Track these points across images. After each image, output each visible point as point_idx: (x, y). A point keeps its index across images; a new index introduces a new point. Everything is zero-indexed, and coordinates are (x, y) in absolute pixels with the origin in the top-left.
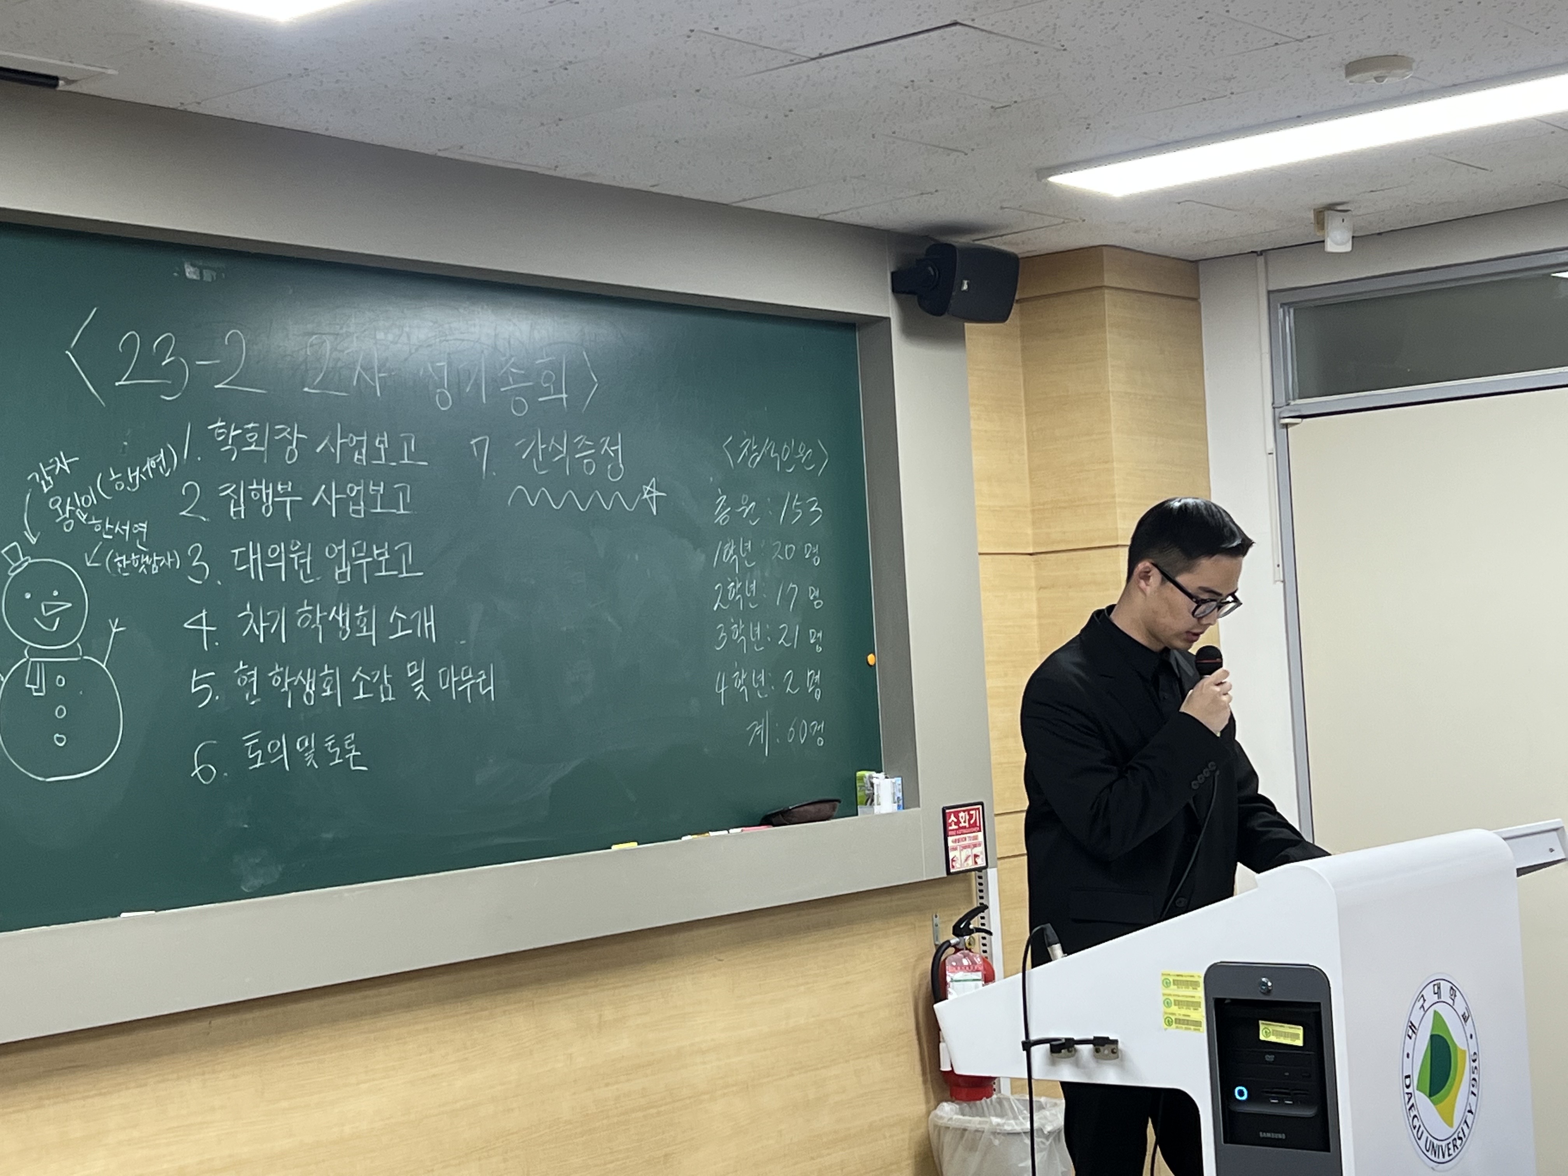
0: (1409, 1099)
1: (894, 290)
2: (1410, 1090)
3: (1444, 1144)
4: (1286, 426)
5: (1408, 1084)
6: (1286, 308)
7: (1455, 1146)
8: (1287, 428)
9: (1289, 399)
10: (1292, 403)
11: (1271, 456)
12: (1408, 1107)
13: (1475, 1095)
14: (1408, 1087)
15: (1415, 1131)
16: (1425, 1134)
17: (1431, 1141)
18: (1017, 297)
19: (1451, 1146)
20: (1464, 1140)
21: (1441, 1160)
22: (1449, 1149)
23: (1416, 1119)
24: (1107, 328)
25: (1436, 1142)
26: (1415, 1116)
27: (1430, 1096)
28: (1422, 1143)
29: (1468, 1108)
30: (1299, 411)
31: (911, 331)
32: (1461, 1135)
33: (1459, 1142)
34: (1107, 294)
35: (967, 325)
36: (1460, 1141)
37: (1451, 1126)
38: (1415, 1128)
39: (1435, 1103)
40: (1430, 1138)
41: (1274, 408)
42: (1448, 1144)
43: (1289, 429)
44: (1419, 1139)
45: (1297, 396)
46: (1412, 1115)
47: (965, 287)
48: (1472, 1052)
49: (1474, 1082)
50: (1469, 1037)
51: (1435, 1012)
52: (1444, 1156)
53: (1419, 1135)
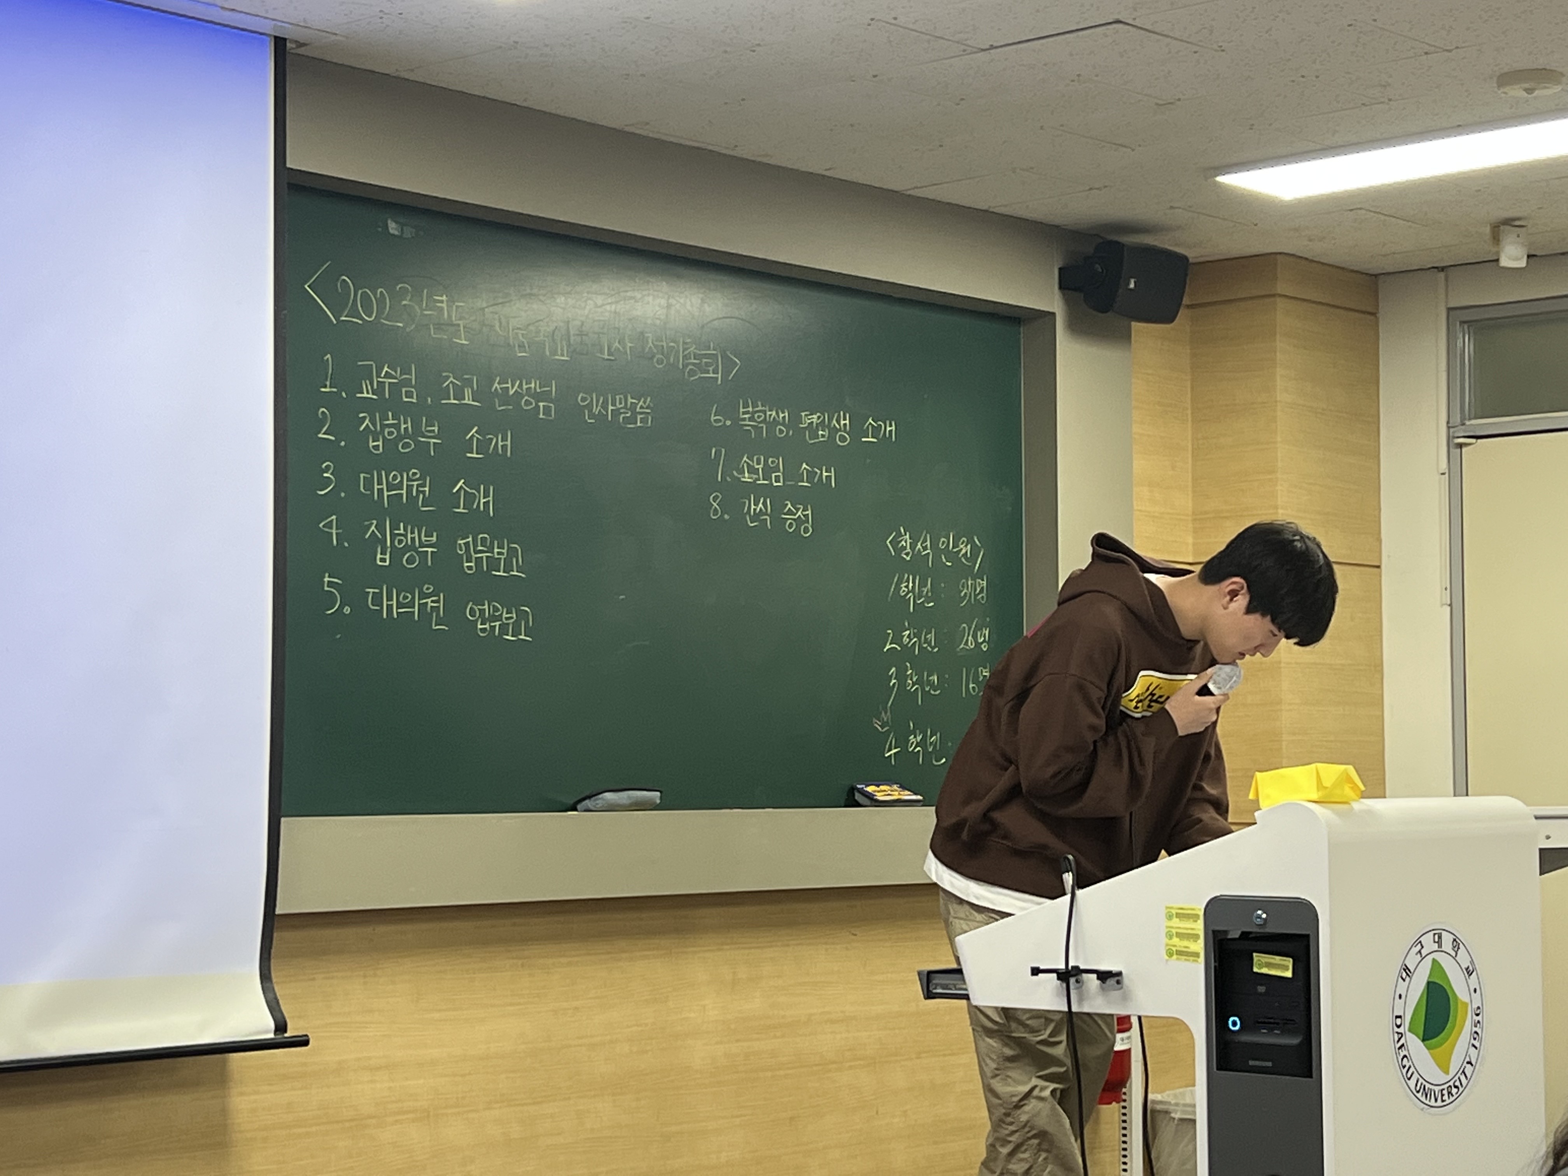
0: (1400, 1039)
1: (1062, 285)
2: (1401, 1030)
3: (1437, 1089)
4: (1461, 446)
5: (1399, 1024)
6: (1466, 326)
7: (1450, 1093)
8: (1461, 448)
9: (1465, 419)
10: (1468, 423)
11: (1443, 476)
12: (1398, 1046)
13: (1476, 1048)
14: (1398, 1027)
15: (1404, 1071)
16: (1416, 1076)
17: (1422, 1084)
18: (1186, 301)
19: (1445, 1092)
20: (1461, 1089)
21: (1433, 1103)
22: (1443, 1095)
23: (1405, 1059)
24: (1278, 337)
25: (1427, 1086)
26: (1405, 1056)
27: (1423, 1040)
28: (1412, 1083)
29: (1468, 1059)
30: (1474, 432)
31: (1076, 328)
32: (1458, 1083)
33: (1454, 1091)
34: (1281, 303)
35: (1135, 326)
36: (1456, 1090)
37: (1447, 1072)
38: (1404, 1067)
39: (1428, 1048)
40: (1421, 1080)
41: (1449, 428)
42: (1442, 1090)
43: (1464, 450)
44: (1409, 1079)
45: (1472, 416)
46: (1402, 1054)
47: (1132, 286)
48: (1475, 1006)
49: (1475, 1036)
50: (1472, 991)
51: (1434, 960)
52: (1436, 1100)
53: (1409, 1076)
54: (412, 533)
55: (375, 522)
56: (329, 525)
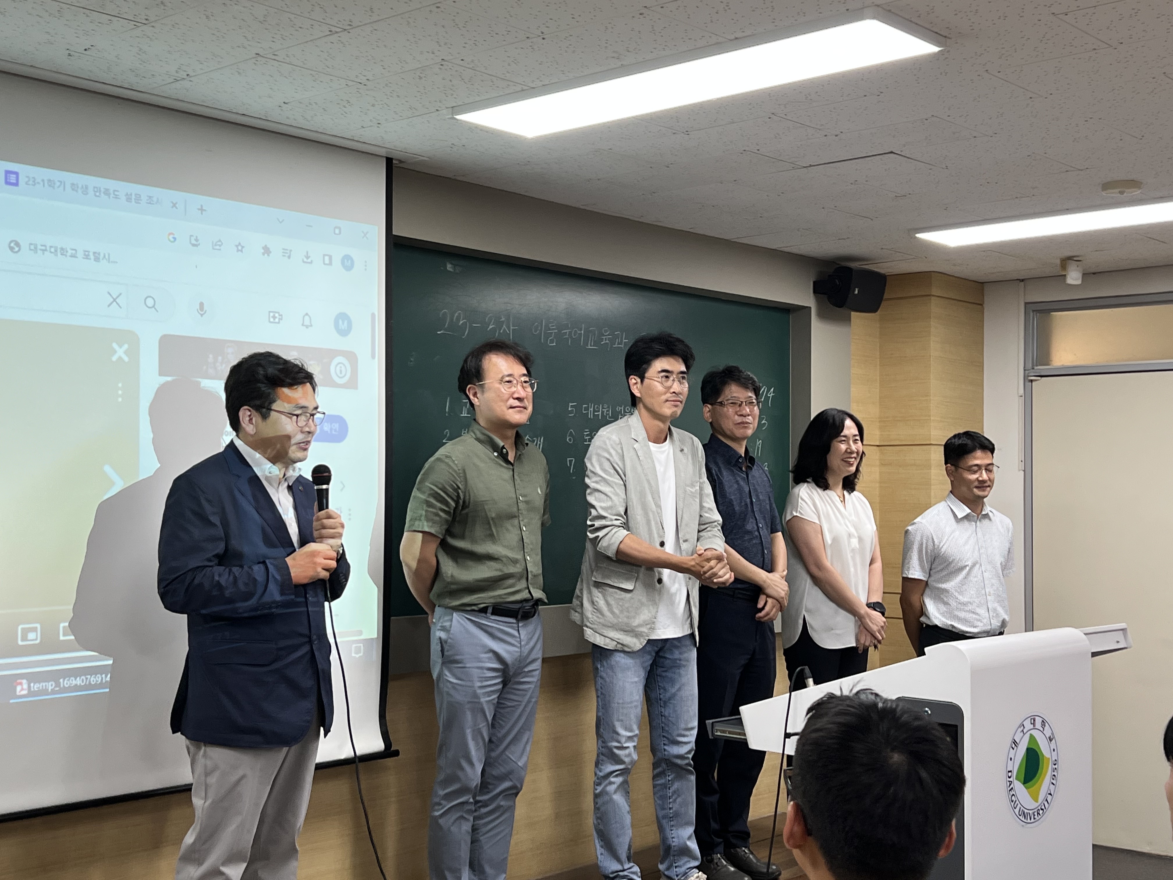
0: (1010, 785)
1: (815, 292)
2: (1011, 779)
3: (1031, 812)
5: (1010, 776)
7: (1038, 814)
8: (1031, 381)
12: (1009, 789)
13: (1054, 784)
14: (1009, 777)
15: (1013, 804)
16: (1019, 805)
17: (1022, 810)
18: (885, 298)
19: (1036, 814)
20: (1045, 811)
21: (1029, 821)
22: (1034, 815)
23: (1013, 797)
24: (932, 319)
25: (1026, 811)
26: (1013, 795)
27: (1024, 784)
28: (1016, 810)
29: (1049, 792)
31: (823, 315)
32: (1043, 807)
33: (1041, 812)
34: (933, 300)
37: (1037, 801)
38: (1012, 801)
39: (1026, 788)
40: (1022, 808)
41: (1025, 370)
42: (1034, 812)
44: (1015, 808)
46: (1011, 794)
47: (856, 292)
48: (1054, 759)
49: (1054, 777)
50: (1052, 750)
51: (1031, 735)
52: (1030, 819)
53: (1015, 806)
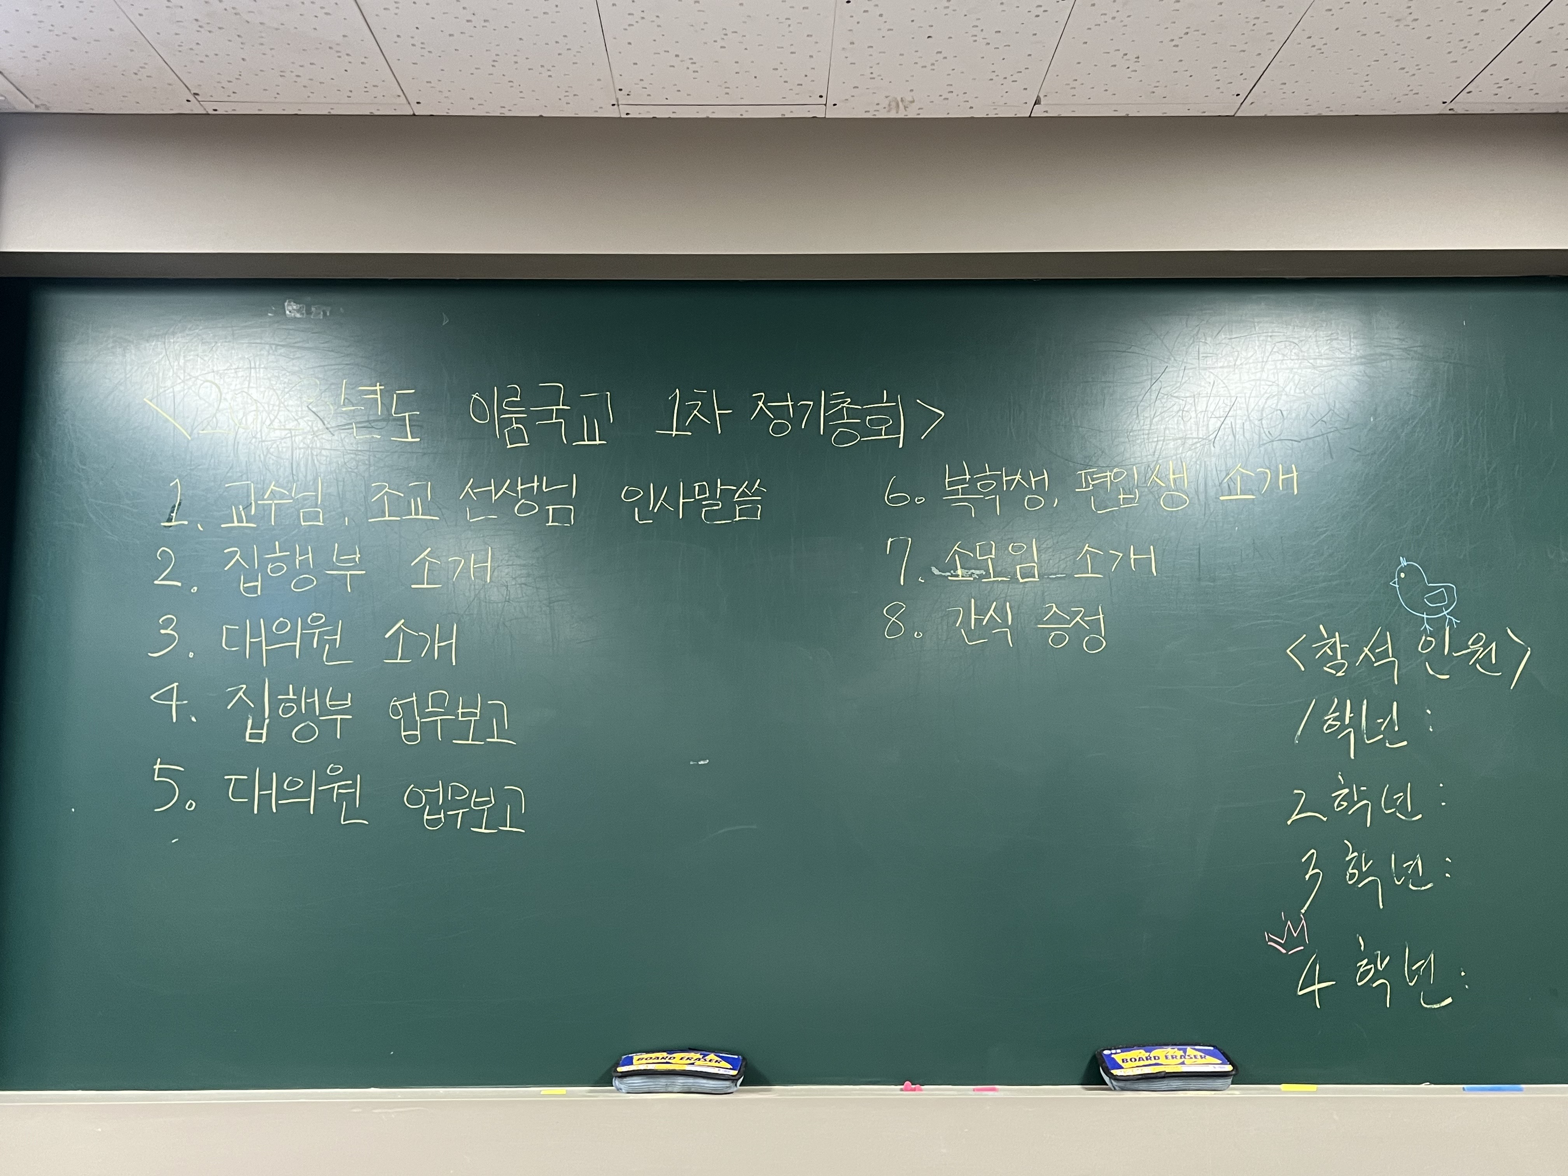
54: (310, 695)
55: (244, 686)
56: (168, 696)
